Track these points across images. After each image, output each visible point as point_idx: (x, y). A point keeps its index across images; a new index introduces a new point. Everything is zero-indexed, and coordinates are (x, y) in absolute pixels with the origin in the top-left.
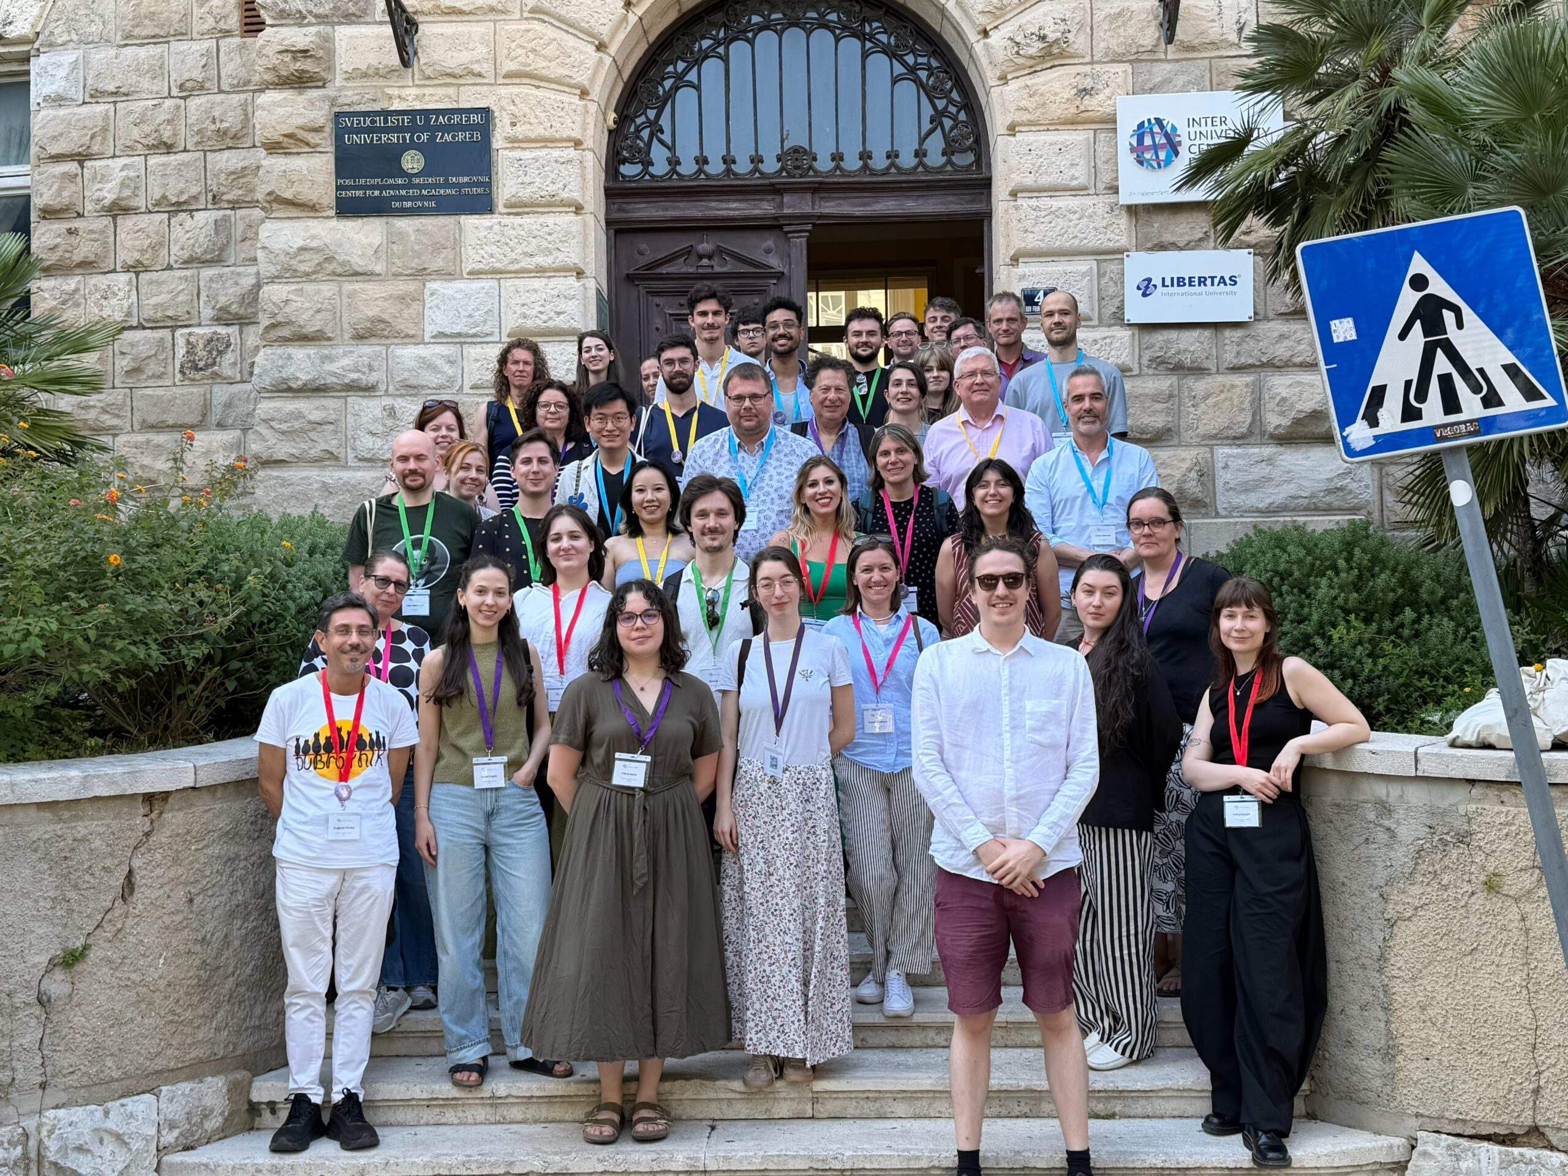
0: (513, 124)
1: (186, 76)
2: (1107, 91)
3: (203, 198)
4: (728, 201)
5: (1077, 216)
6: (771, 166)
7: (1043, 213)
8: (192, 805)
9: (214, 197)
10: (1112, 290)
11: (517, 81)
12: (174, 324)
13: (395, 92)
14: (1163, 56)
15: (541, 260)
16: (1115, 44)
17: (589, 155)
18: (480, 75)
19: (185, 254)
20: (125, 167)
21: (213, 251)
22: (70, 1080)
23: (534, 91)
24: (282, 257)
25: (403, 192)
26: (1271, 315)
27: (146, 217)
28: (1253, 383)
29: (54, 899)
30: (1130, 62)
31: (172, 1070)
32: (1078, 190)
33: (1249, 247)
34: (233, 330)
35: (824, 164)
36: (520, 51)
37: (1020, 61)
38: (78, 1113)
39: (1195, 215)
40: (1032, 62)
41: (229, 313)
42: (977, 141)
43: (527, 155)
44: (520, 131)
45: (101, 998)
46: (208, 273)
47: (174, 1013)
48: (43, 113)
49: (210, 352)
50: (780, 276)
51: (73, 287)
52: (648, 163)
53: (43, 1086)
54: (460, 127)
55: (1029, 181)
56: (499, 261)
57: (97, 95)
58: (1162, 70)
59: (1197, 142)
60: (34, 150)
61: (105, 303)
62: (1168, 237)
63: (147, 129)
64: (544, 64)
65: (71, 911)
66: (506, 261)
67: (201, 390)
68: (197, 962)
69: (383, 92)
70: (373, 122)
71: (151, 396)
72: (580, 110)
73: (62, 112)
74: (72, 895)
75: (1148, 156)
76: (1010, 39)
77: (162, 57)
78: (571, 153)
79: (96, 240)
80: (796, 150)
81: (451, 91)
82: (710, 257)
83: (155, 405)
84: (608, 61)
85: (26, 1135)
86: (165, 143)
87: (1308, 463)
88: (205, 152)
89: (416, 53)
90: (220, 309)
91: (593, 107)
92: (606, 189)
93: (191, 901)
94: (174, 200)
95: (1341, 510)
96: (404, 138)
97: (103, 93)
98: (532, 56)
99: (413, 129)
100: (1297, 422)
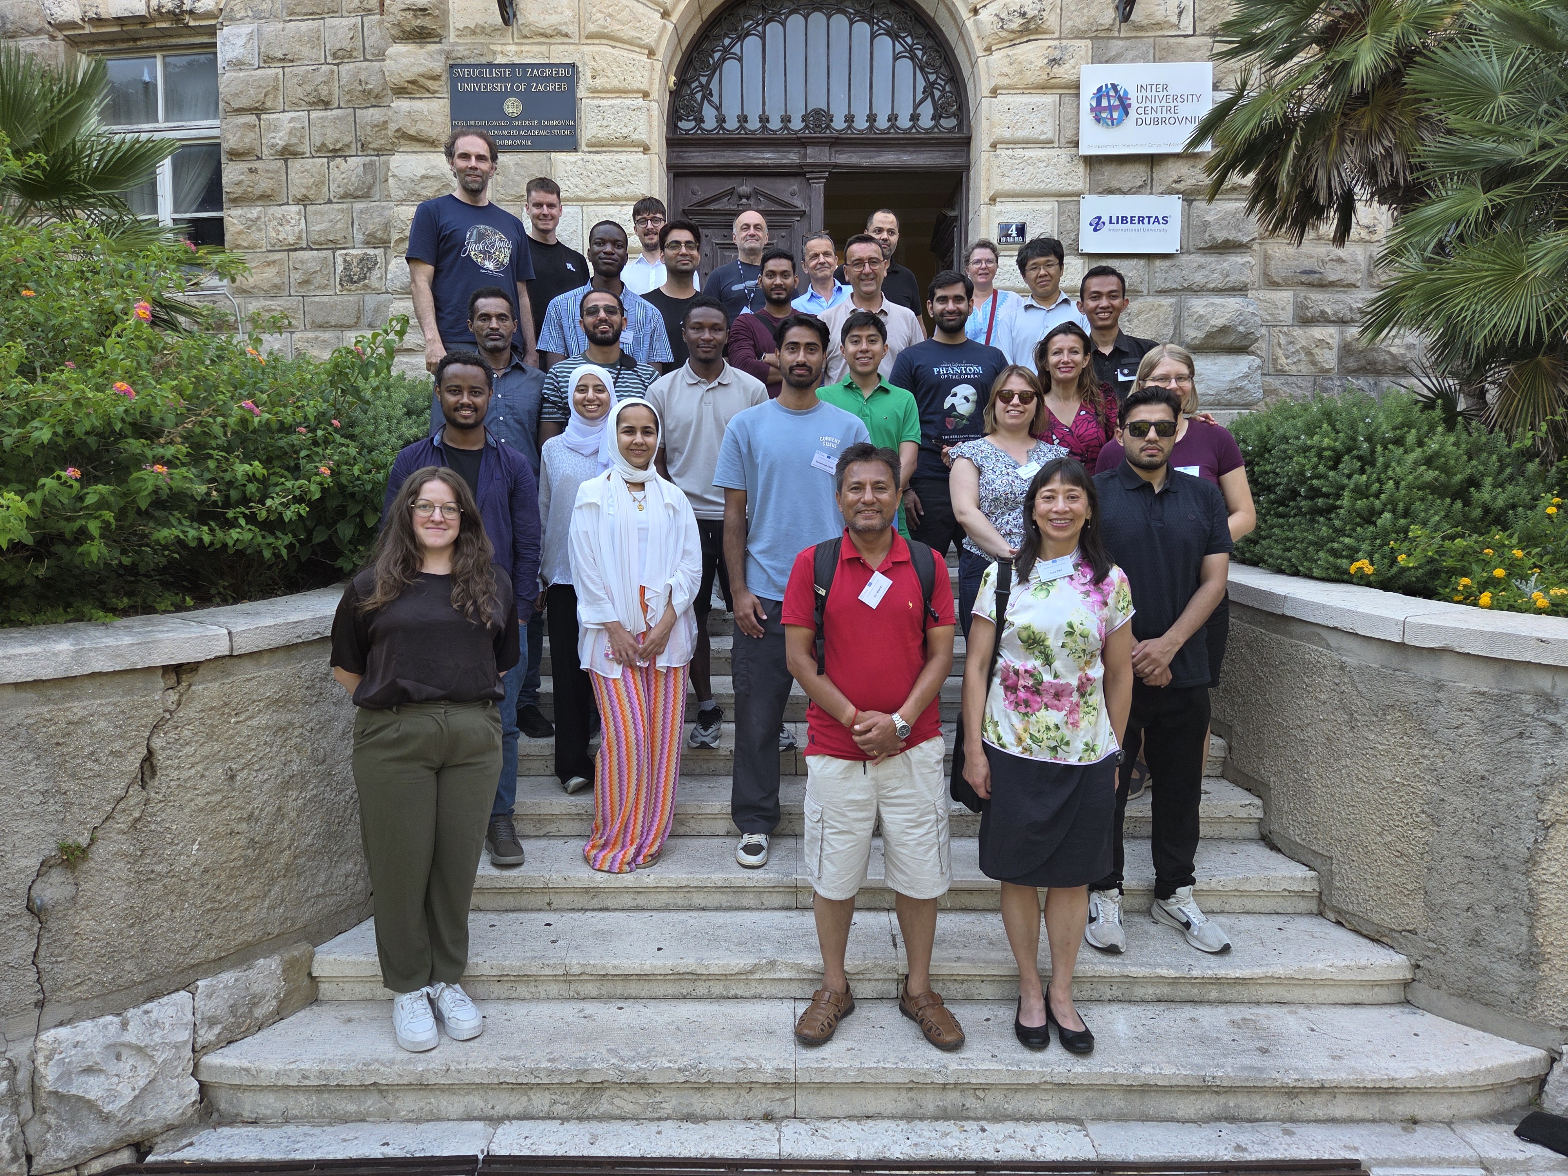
0: (594, 77)
1: (338, 46)
2: (1072, 61)
3: (353, 146)
4: (762, 152)
5: (1044, 164)
6: (797, 124)
7: (1018, 161)
8: (229, 675)
9: (363, 145)
10: (1069, 226)
11: (597, 41)
12: (333, 246)
13: (499, 48)
14: (1116, 34)
15: (616, 191)
16: (1080, 22)
17: (655, 105)
18: (566, 35)
19: (341, 191)
20: (292, 120)
21: (362, 189)
22: (76, 993)
23: (610, 50)
24: (408, 184)
25: (505, 133)
26: (1192, 249)
27: (310, 160)
28: (1176, 303)
29: (44, 793)
30: (1091, 38)
31: (214, 961)
32: (1046, 143)
33: (1178, 193)
34: (379, 252)
35: (839, 124)
36: (599, 15)
37: (1004, 34)
38: (86, 1030)
39: (1137, 166)
40: (1012, 36)
41: (375, 238)
42: (960, 108)
43: (604, 103)
44: (599, 82)
45: (115, 896)
46: (359, 206)
47: (212, 900)
48: (227, 74)
49: (362, 269)
50: (802, 214)
51: (255, 215)
52: (700, 120)
53: (40, 1005)
54: (550, 79)
55: (1007, 134)
56: (582, 190)
57: (268, 60)
58: (1116, 46)
59: (1143, 105)
60: (221, 105)
61: (281, 228)
62: (1115, 184)
63: (309, 88)
64: (619, 27)
65: (67, 805)
66: (588, 191)
67: (356, 298)
68: (243, 841)
69: (488, 48)
70: (481, 73)
71: (318, 303)
72: (648, 66)
73: (241, 74)
74: (70, 785)
75: (1104, 115)
76: (996, 15)
77: (319, 30)
78: (641, 102)
79: (272, 178)
80: (817, 112)
81: (544, 48)
82: (748, 198)
83: (321, 309)
84: (670, 27)
85: (13, 1069)
86: (323, 101)
87: (1215, 368)
88: (354, 109)
89: (515, 15)
90: (368, 235)
91: (658, 66)
92: (667, 139)
93: (232, 778)
94: (331, 147)
95: (1237, 405)
96: (506, 87)
97: (274, 59)
98: (609, 20)
99: (513, 79)
100: (1210, 335)
